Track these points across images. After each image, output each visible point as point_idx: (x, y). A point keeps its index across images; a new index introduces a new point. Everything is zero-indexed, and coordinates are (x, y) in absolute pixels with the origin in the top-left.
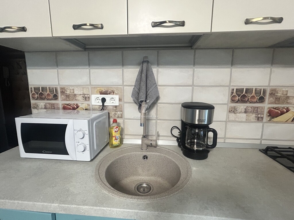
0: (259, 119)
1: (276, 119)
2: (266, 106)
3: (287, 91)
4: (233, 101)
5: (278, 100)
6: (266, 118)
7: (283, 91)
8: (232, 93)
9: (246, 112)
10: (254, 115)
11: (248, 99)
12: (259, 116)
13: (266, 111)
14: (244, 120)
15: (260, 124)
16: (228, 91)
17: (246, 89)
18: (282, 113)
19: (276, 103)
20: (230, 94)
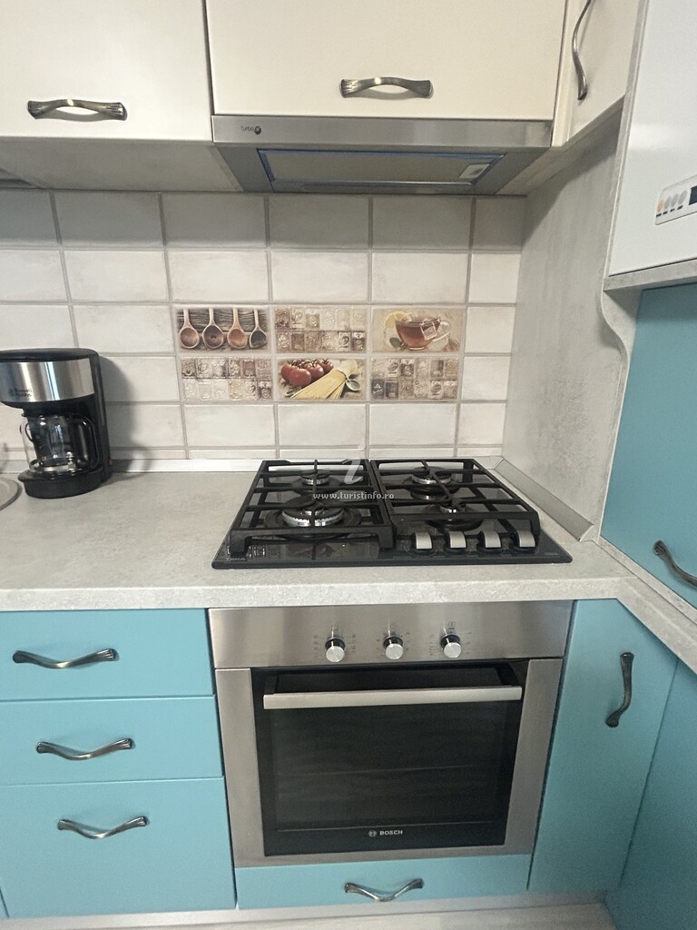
0: (262, 393)
1: (302, 393)
2: (274, 356)
3: (317, 317)
4: (186, 344)
5: (298, 340)
6: (279, 391)
7: (308, 316)
8: (181, 322)
9: (225, 375)
10: (248, 383)
11: (226, 341)
12: (261, 384)
13: (276, 371)
14: (226, 397)
15: (266, 407)
16: (167, 316)
17: (215, 311)
18: (316, 377)
19: (295, 350)
20: (176, 325)
